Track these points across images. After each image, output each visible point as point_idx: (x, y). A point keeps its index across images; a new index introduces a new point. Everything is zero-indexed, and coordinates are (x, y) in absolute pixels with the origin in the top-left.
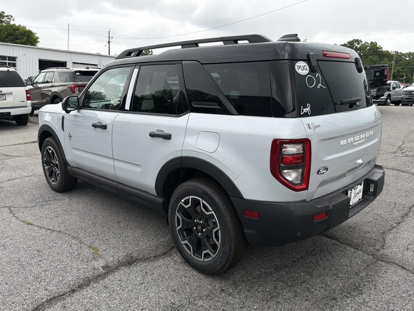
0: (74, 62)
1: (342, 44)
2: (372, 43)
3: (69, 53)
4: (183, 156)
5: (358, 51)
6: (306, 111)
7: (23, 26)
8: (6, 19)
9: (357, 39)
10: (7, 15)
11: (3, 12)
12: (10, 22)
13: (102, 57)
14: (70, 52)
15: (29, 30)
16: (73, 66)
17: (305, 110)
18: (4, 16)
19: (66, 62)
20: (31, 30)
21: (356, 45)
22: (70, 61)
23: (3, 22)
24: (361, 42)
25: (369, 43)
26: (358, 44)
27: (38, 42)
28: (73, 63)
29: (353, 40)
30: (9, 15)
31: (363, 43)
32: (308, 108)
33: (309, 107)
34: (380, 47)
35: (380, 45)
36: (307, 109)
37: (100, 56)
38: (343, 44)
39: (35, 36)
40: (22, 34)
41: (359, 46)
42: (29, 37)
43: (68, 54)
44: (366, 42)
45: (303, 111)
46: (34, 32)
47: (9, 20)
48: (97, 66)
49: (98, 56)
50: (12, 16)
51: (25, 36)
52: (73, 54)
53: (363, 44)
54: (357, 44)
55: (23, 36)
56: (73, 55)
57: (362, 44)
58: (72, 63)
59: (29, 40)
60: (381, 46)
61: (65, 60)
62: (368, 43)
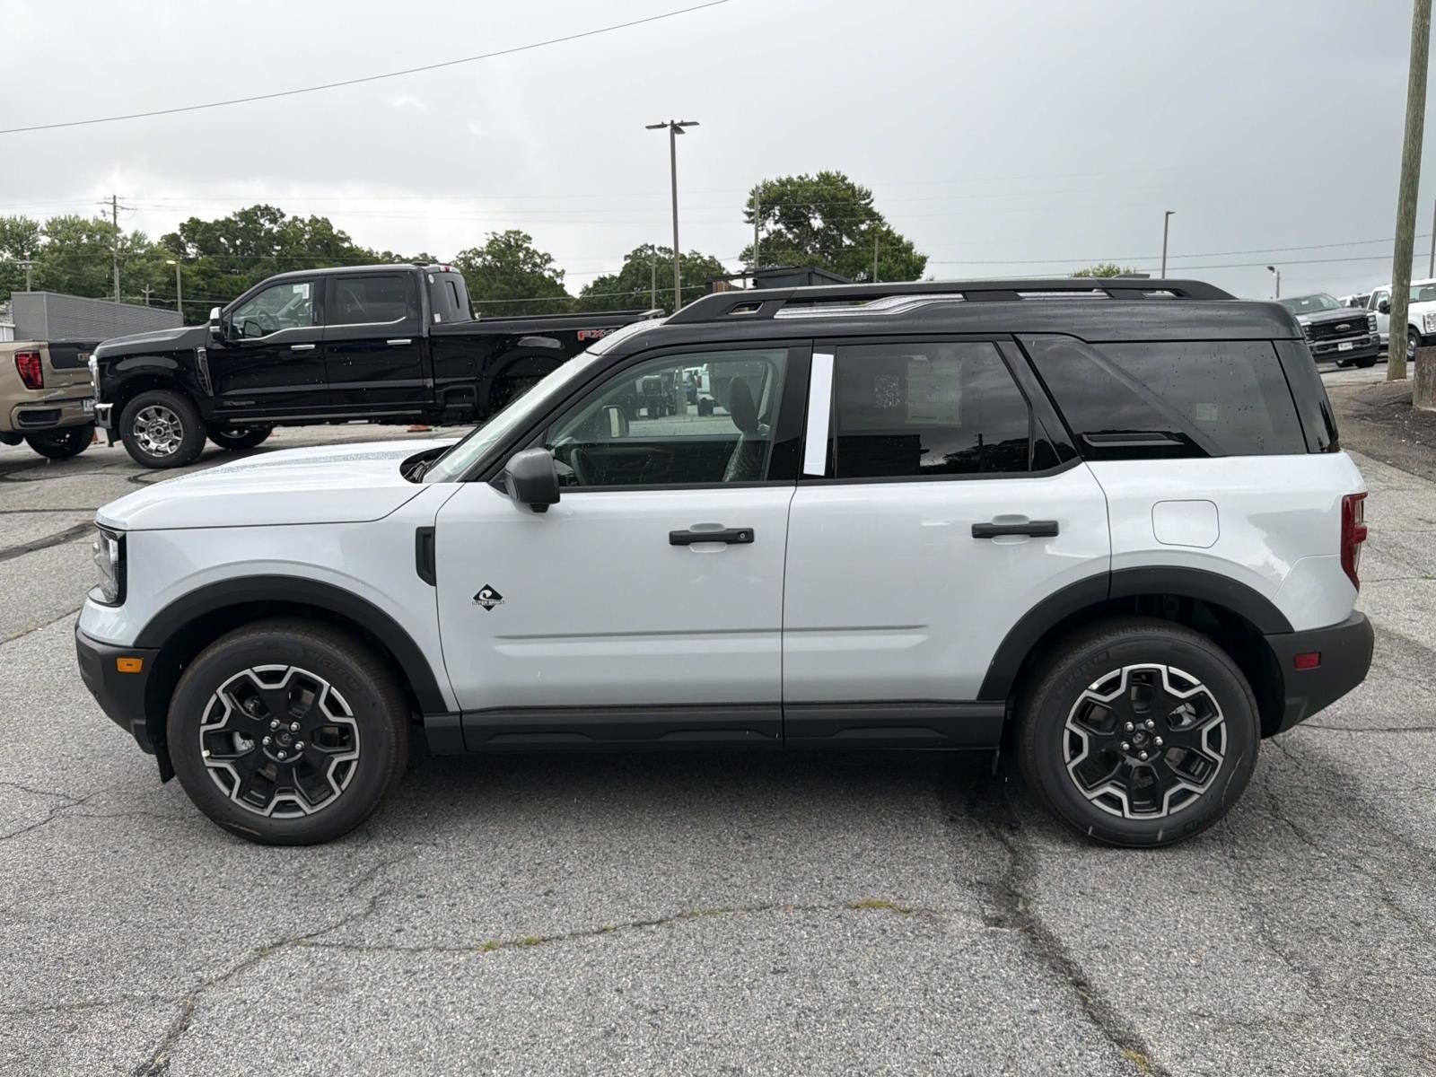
1: (220, 220)
2: (314, 221)
4: (1113, 569)
5: (278, 245)
9: (267, 205)
21: (268, 225)
24: (283, 216)
25: (307, 221)
26: (274, 221)
29: (252, 206)
31: (288, 219)
34: (343, 236)
35: (341, 229)
38: (223, 219)
41: (275, 230)
44: (295, 219)
53: (290, 223)
54: (271, 223)
57: (284, 223)
60: (348, 234)
62: (302, 221)
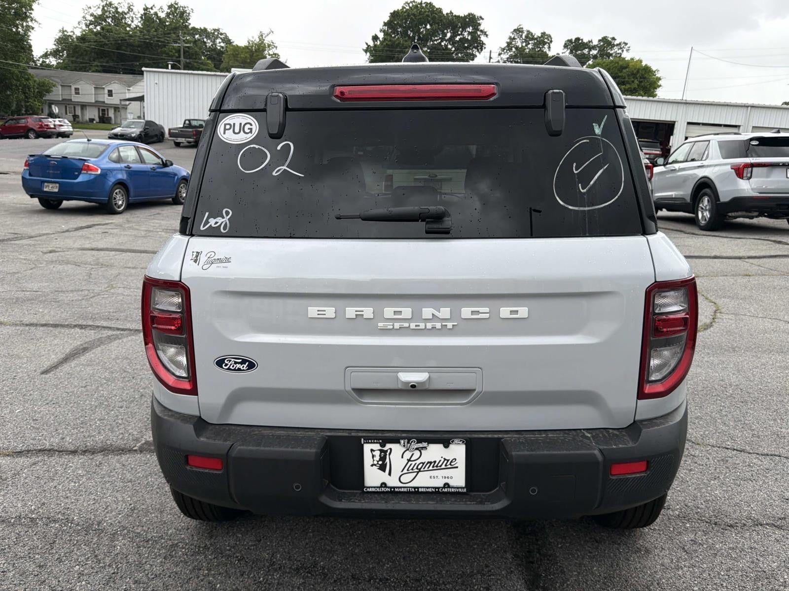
0: (691, 121)
3: (683, 105)
6: (216, 223)
7: (637, 59)
8: (616, 50)
10: (618, 43)
11: (614, 39)
12: (621, 54)
13: (753, 109)
14: (686, 103)
15: (646, 65)
16: (687, 129)
17: (212, 222)
18: (614, 44)
19: (675, 122)
20: (649, 64)
22: (683, 118)
23: (611, 55)
27: (660, 86)
28: (689, 123)
30: (623, 41)
32: (223, 217)
33: (227, 216)
36: (220, 220)
37: (749, 108)
39: (655, 75)
40: (633, 74)
42: (645, 78)
43: (681, 107)
45: (207, 222)
46: (654, 69)
47: (620, 51)
48: (739, 129)
49: (745, 109)
50: (626, 44)
51: (637, 78)
52: (691, 106)
55: (633, 78)
56: (691, 108)
58: (686, 124)
59: (643, 84)
61: (673, 119)
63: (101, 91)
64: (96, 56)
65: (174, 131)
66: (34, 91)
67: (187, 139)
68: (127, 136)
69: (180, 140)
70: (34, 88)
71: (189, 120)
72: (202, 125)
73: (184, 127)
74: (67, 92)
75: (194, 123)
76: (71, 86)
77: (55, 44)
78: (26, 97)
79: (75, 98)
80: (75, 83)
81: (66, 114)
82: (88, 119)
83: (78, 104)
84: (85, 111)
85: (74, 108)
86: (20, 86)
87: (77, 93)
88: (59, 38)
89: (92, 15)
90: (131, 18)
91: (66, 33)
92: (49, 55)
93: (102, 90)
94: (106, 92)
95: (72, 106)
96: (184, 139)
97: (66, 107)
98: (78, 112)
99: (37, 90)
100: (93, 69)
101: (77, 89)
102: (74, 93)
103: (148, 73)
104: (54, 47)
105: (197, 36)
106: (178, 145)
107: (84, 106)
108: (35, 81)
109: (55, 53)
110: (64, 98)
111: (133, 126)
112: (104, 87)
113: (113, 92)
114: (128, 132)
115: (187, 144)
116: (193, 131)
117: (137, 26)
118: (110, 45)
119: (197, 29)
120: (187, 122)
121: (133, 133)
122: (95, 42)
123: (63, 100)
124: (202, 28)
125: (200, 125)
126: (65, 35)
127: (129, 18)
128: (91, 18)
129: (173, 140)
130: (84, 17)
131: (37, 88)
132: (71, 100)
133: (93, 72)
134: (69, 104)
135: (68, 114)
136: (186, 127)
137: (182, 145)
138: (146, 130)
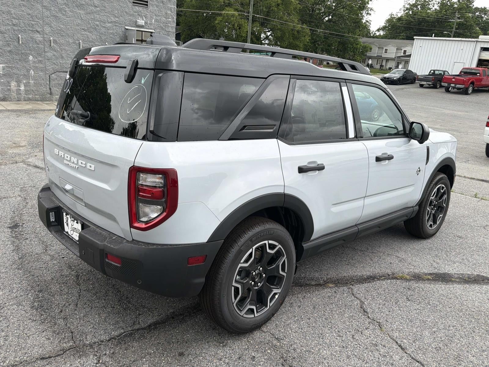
63: (399, 51)
64: (404, 29)
65: (420, 77)
66: (359, 51)
67: (427, 83)
68: (391, 78)
69: (423, 83)
70: (359, 49)
71: (434, 71)
72: (441, 74)
73: (429, 75)
74: (380, 52)
75: (437, 72)
76: (383, 48)
77: (385, 23)
78: (354, 54)
79: (384, 55)
80: (386, 46)
81: (377, 64)
82: (388, 68)
83: (385, 58)
84: (388, 62)
85: (382, 61)
86: (352, 48)
87: (386, 52)
88: (389, 19)
89: (409, 4)
90: (433, 5)
91: (392, 16)
92: (380, 30)
93: (401, 50)
94: (403, 51)
95: (381, 60)
96: (426, 82)
97: (378, 60)
98: (384, 64)
99: (361, 50)
100: (401, 37)
101: (386, 50)
102: (384, 52)
103: (417, 40)
104: (384, 25)
105: (477, 14)
106: (422, 86)
107: (388, 60)
108: (361, 45)
109: (383, 28)
110: (378, 55)
111: (397, 73)
112: (402, 48)
113: (407, 52)
114: (392, 76)
115: (428, 86)
116: (432, 78)
117: (436, 9)
118: (414, 22)
119: (479, 8)
120: (432, 72)
121: (394, 77)
122: (406, 20)
123: (378, 56)
124: (483, 8)
125: (440, 74)
126: (392, 17)
127: (431, 4)
128: (408, 7)
129: (419, 82)
130: (404, 6)
131: (362, 49)
132: (382, 56)
133: (400, 39)
134: (380, 59)
135: (378, 64)
136: (430, 75)
137: (424, 86)
138: (405, 76)
